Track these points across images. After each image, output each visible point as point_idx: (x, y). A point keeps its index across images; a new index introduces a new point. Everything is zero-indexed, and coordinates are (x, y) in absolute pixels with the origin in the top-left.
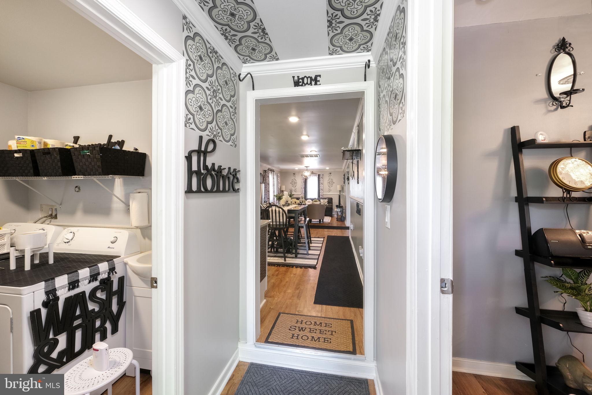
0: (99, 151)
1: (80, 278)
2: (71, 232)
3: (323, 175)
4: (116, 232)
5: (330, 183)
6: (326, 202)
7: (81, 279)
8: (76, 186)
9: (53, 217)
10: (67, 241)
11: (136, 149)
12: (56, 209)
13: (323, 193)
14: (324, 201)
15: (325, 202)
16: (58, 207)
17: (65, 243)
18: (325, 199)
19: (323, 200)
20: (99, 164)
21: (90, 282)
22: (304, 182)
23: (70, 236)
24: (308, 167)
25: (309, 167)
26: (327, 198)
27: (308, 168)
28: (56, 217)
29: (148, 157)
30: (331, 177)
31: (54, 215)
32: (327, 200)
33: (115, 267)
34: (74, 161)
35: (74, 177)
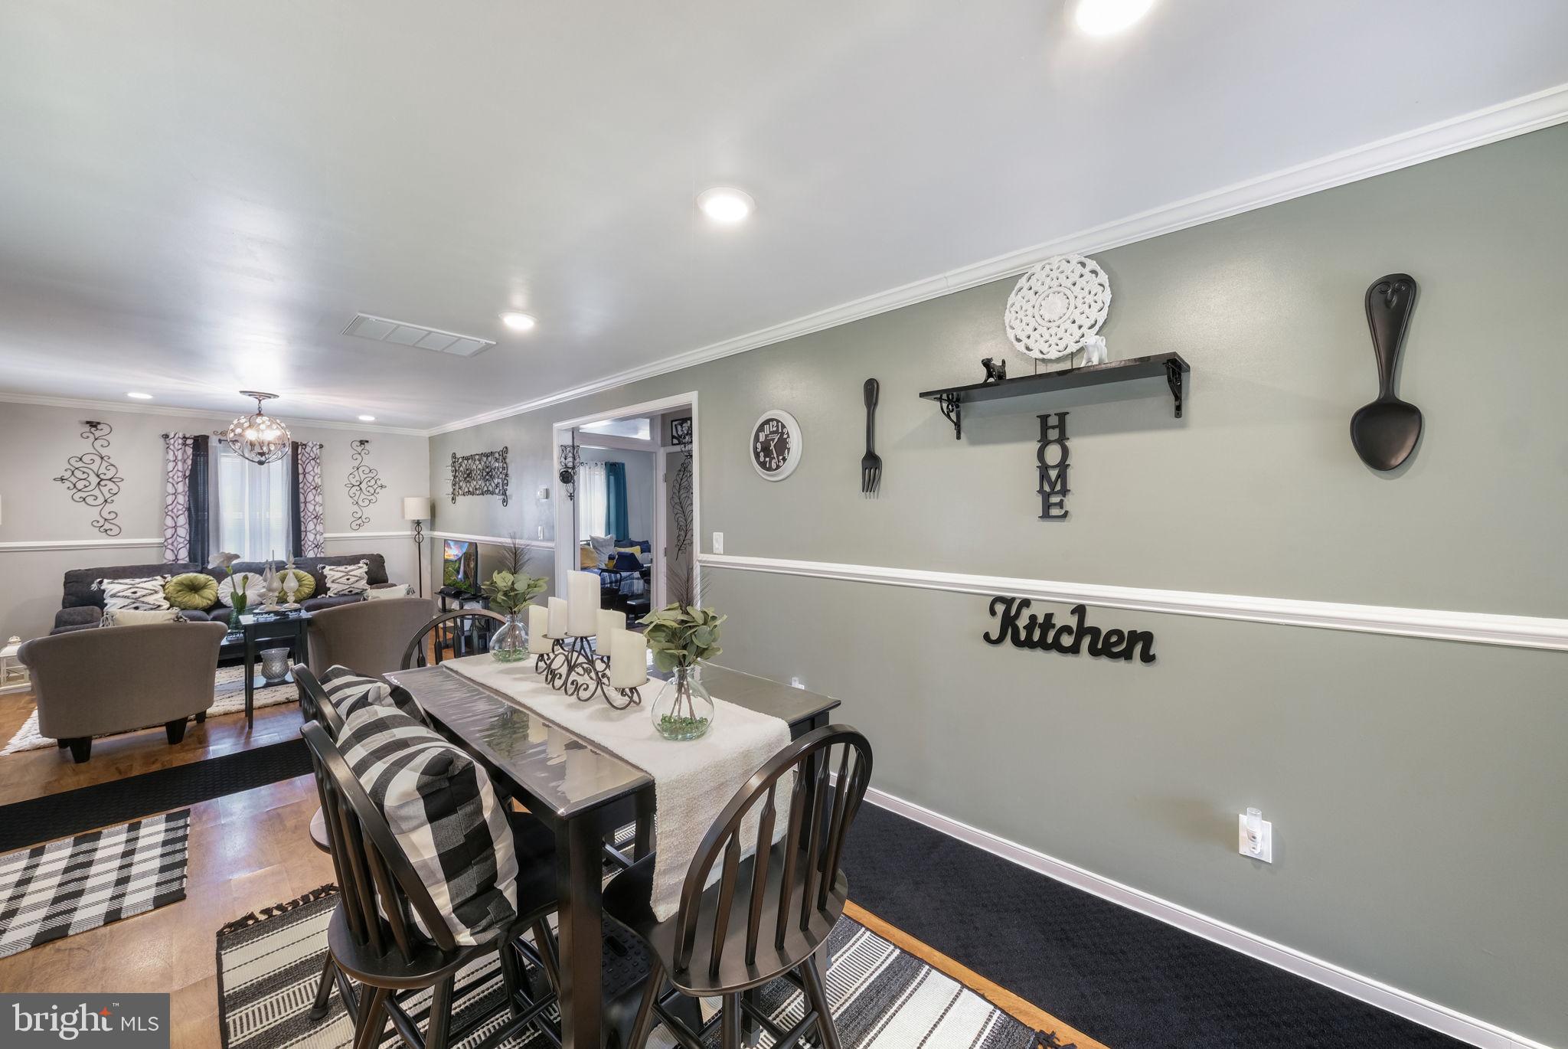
3: (321, 446)
5: (363, 486)
6: (361, 578)
13: (325, 532)
14: (347, 573)
15: (353, 579)
18: (354, 560)
19: (342, 568)
22: (185, 477)
24: (269, 396)
25: (276, 400)
26: (363, 557)
27: (265, 403)
30: (368, 461)
32: (365, 568)
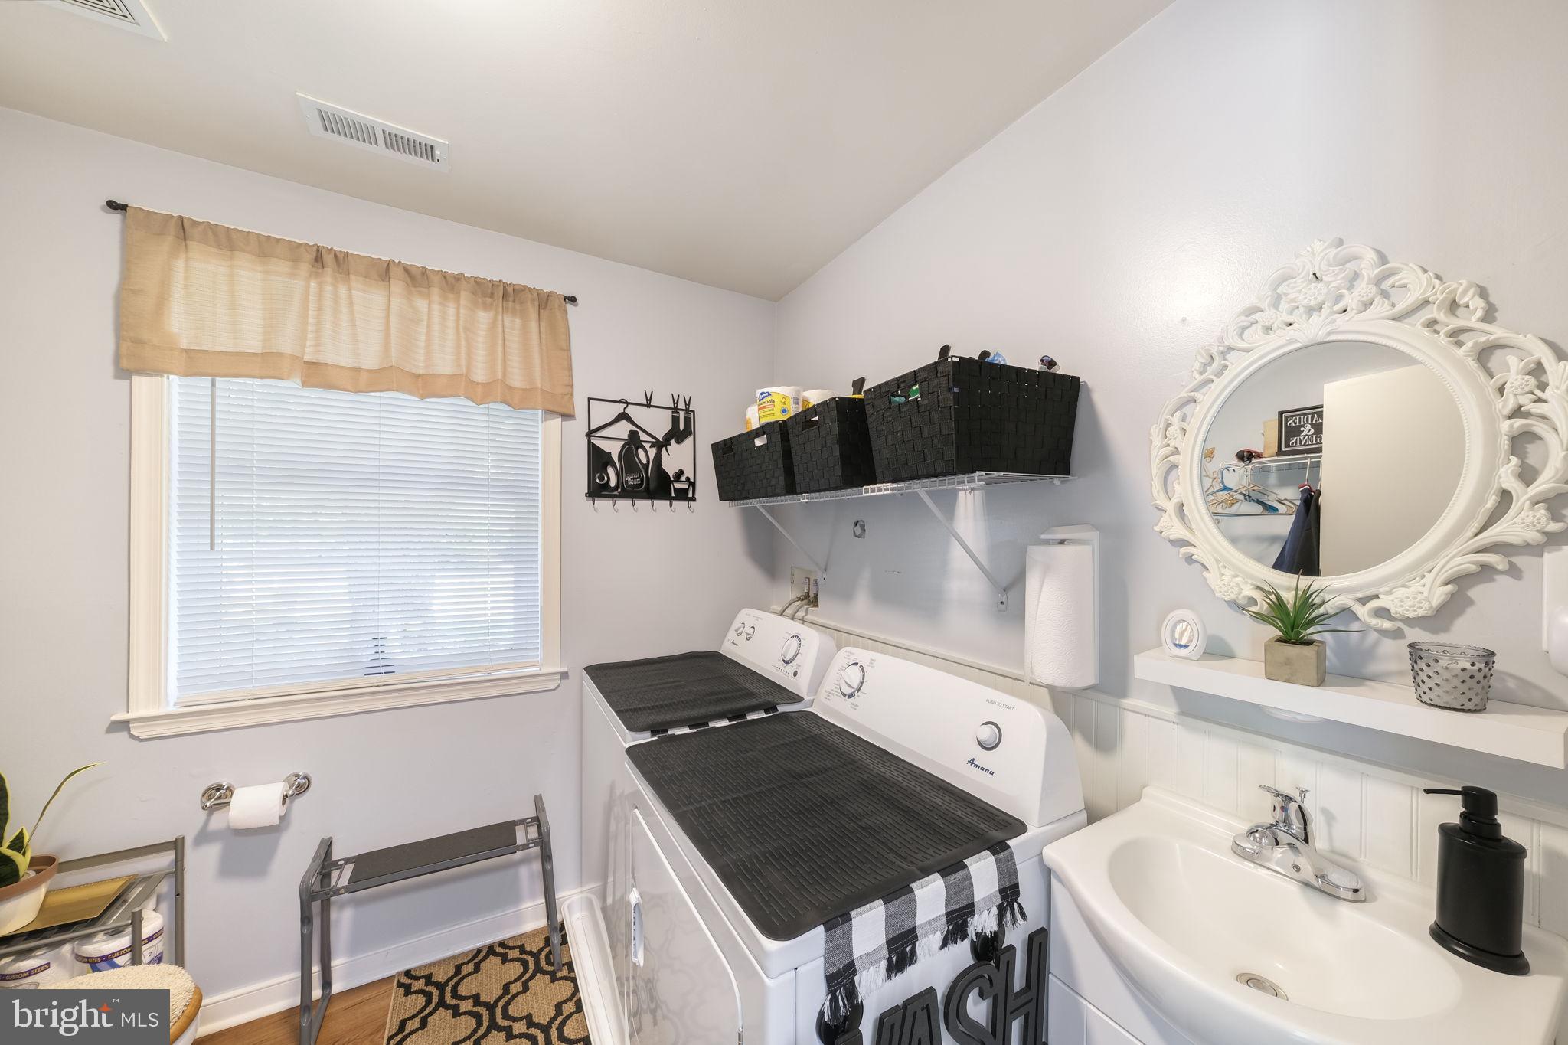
0: (951, 377)
1: (918, 923)
2: (856, 664)
4: (993, 702)
7: (922, 926)
8: (856, 521)
9: (812, 600)
10: (848, 691)
11: (1051, 364)
12: (816, 580)
16: (820, 576)
17: (844, 695)
20: (950, 428)
21: (944, 945)
23: (853, 676)
28: (815, 602)
29: (1088, 390)
31: (812, 595)
33: (1018, 884)
34: (872, 433)
35: (866, 491)
